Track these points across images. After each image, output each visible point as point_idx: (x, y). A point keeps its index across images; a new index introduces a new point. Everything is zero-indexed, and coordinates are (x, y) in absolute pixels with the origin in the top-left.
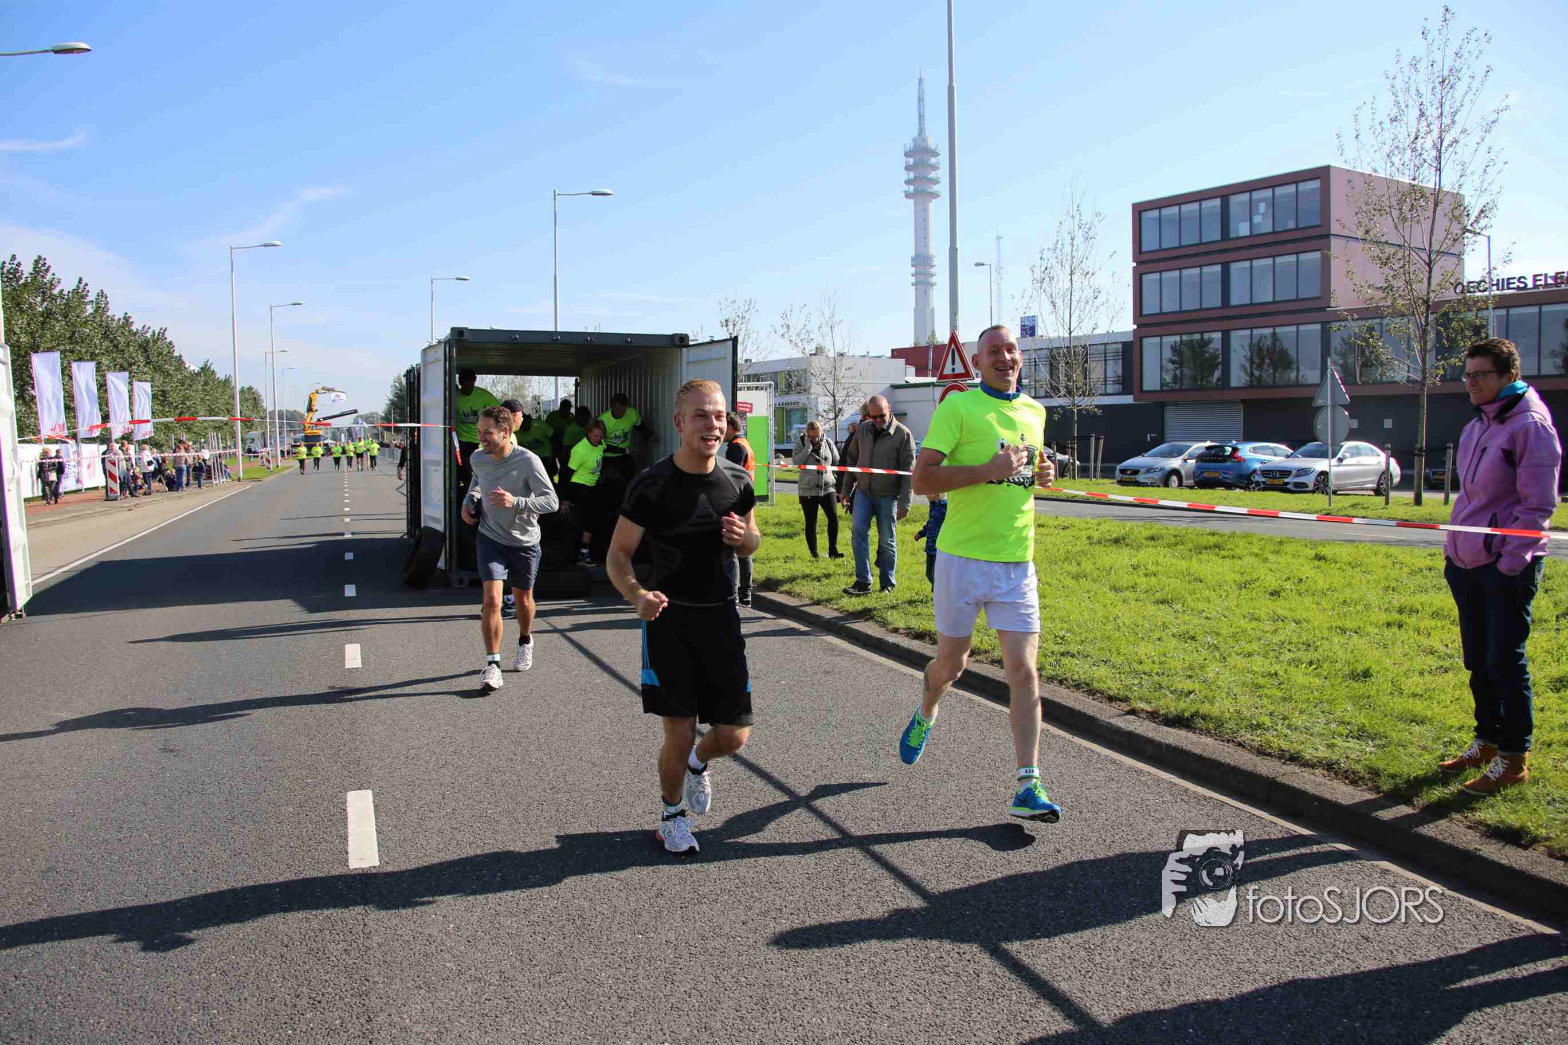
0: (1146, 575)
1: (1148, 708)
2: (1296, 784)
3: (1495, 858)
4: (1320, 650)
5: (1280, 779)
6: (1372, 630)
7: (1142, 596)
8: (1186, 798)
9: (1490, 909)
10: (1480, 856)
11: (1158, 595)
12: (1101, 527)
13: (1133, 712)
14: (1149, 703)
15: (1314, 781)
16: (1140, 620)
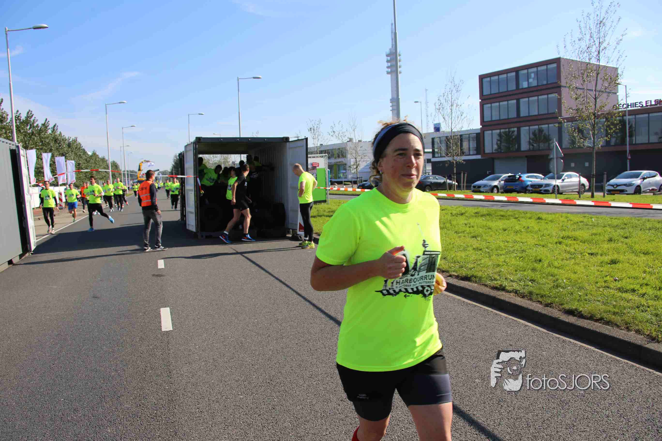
0: (470, 227)
1: (456, 274)
2: (502, 298)
3: (564, 320)
4: (526, 253)
5: (496, 297)
6: (549, 245)
7: (467, 235)
8: (462, 304)
9: (558, 336)
10: (560, 319)
11: (472, 234)
12: (457, 209)
13: (450, 276)
14: (456, 272)
15: (509, 298)
16: (462, 244)
